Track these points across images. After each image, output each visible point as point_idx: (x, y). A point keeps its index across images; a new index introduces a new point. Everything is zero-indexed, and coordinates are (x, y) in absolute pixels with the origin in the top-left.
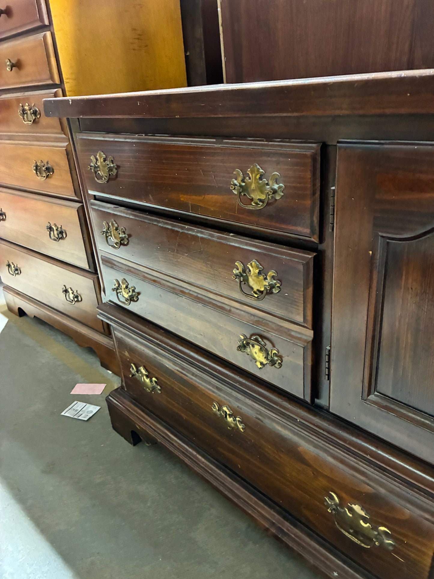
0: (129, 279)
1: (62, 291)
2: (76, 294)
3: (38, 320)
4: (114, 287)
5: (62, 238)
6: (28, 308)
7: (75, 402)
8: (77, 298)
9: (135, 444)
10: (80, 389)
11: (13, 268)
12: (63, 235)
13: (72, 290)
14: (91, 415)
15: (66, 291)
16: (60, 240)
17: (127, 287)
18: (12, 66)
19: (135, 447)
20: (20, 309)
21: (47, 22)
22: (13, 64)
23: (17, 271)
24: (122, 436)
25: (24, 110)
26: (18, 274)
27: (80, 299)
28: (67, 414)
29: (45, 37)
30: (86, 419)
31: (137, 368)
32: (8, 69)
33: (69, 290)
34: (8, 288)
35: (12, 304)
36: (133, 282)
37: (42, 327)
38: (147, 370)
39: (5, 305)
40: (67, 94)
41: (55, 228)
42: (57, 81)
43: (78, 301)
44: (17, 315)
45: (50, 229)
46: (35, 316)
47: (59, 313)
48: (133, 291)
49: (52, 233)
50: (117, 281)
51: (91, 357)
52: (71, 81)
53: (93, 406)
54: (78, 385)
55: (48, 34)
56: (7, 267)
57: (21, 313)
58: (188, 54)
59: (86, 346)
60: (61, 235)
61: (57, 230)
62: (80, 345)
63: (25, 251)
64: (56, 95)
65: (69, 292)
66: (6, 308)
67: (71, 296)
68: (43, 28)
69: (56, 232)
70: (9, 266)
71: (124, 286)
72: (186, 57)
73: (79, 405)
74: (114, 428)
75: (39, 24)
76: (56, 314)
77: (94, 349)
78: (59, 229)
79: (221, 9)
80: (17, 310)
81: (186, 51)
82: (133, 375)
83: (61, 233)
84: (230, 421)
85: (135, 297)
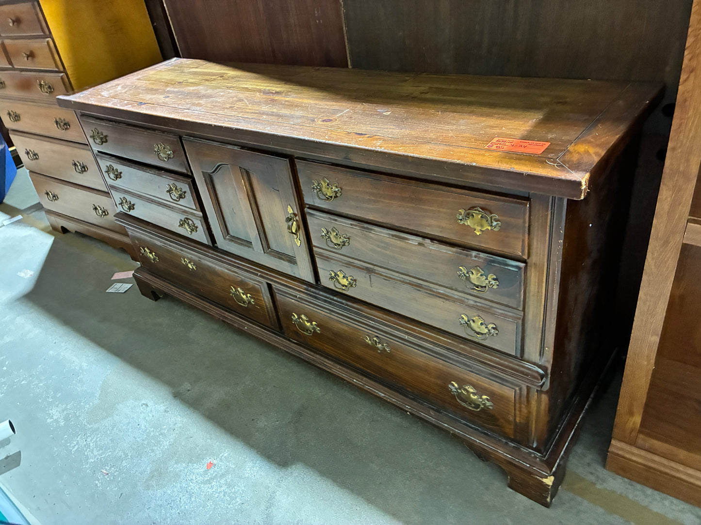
0: (126, 196)
1: (92, 208)
2: (103, 210)
3: (79, 234)
4: (120, 202)
5: (85, 171)
6: (70, 226)
7: (115, 284)
8: (105, 213)
9: (156, 300)
10: (117, 276)
11: (51, 196)
12: (85, 169)
13: (99, 207)
14: (126, 289)
15: (96, 209)
16: (84, 172)
17: (126, 201)
18: (28, 57)
19: (157, 302)
20: (62, 227)
21: (48, 33)
22: (27, 55)
23: (55, 197)
24: (148, 297)
25: (41, 85)
26: (56, 199)
27: (107, 214)
28: (110, 291)
29: (48, 42)
30: (123, 292)
31: (144, 249)
32: (26, 59)
33: (98, 207)
34: (49, 212)
35: (55, 224)
36: (129, 198)
37: (84, 240)
38: (149, 249)
39: (49, 226)
41: (78, 164)
42: (62, 69)
43: (105, 215)
44: (61, 233)
45: (75, 165)
46: (76, 231)
47: (93, 226)
48: (130, 203)
49: (76, 167)
50: (121, 199)
51: (124, 255)
52: (71, 70)
53: (127, 284)
54: (116, 274)
55: (50, 40)
56: (46, 195)
57: (64, 230)
59: (119, 247)
60: (84, 169)
61: (80, 165)
62: (115, 248)
63: (58, 181)
65: (97, 209)
66: (51, 228)
67: (100, 211)
68: (46, 36)
69: (79, 167)
70: (47, 194)
71: (124, 201)
73: (118, 285)
74: (143, 294)
75: (42, 34)
76: (93, 227)
77: (126, 249)
78: (82, 165)
80: (60, 229)
82: (143, 254)
83: (84, 167)
84: (190, 265)
85: (132, 207)
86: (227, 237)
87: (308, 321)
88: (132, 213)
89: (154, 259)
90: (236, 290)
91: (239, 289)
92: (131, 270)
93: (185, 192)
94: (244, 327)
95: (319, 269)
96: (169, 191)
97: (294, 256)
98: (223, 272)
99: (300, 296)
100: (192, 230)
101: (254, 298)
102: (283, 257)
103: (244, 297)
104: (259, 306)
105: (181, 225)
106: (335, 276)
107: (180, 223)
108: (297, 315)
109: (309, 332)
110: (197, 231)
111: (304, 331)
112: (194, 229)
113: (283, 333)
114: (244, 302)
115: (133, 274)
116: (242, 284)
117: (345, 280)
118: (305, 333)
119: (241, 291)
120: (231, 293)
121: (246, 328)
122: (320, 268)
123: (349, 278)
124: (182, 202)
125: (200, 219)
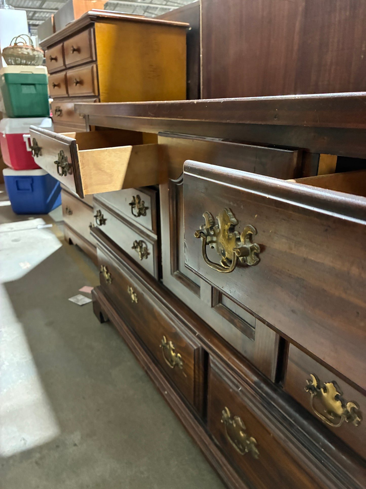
0: (101, 209)
1: (89, 226)
3: (78, 247)
4: (95, 215)
7: (79, 295)
9: (101, 323)
10: (85, 289)
14: (85, 303)
15: (91, 227)
17: (100, 214)
18: (77, 83)
20: (70, 239)
21: (94, 59)
22: (77, 81)
23: (70, 212)
24: (97, 316)
26: (70, 214)
28: (71, 300)
29: (92, 67)
30: (81, 305)
31: (103, 268)
32: (75, 84)
33: (93, 226)
34: (65, 224)
35: (67, 235)
36: (102, 211)
37: (79, 253)
38: (106, 269)
39: (63, 236)
40: (101, 101)
42: (97, 94)
44: (67, 243)
46: (76, 244)
47: (87, 242)
48: (103, 217)
52: (104, 94)
53: (86, 298)
54: (84, 287)
55: (95, 66)
57: (70, 242)
58: (189, 82)
64: (95, 102)
66: (64, 239)
68: (92, 62)
70: (67, 209)
72: (188, 84)
73: (81, 297)
74: (94, 312)
75: (90, 60)
79: (203, 55)
80: (68, 240)
81: (188, 79)
82: (102, 272)
84: (133, 296)
85: (103, 221)
86: (176, 273)
87: (244, 431)
88: (102, 228)
89: (108, 280)
90: (167, 343)
91: (171, 343)
92: (92, 286)
93: (147, 208)
94: (165, 390)
95: (289, 361)
96: (132, 204)
97: (253, 325)
98: (160, 315)
99: (244, 390)
100: (142, 256)
101: (183, 362)
102: (236, 321)
103: (173, 354)
104: (186, 374)
105: (134, 247)
106: (319, 387)
107: (134, 244)
108: (231, 412)
109: (241, 447)
110: (147, 258)
111: (234, 441)
112: (145, 254)
113: (205, 422)
114: (171, 362)
115: (92, 291)
116: (175, 337)
117: (338, 403)
118: (234, 445)
119: (172, 346)
120: (161, 343)
121: (166, 392)
122: (293, 361)
123: (349, 405)
124: (141, 220)
125: (153, 243)
